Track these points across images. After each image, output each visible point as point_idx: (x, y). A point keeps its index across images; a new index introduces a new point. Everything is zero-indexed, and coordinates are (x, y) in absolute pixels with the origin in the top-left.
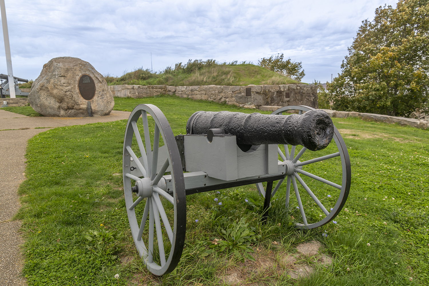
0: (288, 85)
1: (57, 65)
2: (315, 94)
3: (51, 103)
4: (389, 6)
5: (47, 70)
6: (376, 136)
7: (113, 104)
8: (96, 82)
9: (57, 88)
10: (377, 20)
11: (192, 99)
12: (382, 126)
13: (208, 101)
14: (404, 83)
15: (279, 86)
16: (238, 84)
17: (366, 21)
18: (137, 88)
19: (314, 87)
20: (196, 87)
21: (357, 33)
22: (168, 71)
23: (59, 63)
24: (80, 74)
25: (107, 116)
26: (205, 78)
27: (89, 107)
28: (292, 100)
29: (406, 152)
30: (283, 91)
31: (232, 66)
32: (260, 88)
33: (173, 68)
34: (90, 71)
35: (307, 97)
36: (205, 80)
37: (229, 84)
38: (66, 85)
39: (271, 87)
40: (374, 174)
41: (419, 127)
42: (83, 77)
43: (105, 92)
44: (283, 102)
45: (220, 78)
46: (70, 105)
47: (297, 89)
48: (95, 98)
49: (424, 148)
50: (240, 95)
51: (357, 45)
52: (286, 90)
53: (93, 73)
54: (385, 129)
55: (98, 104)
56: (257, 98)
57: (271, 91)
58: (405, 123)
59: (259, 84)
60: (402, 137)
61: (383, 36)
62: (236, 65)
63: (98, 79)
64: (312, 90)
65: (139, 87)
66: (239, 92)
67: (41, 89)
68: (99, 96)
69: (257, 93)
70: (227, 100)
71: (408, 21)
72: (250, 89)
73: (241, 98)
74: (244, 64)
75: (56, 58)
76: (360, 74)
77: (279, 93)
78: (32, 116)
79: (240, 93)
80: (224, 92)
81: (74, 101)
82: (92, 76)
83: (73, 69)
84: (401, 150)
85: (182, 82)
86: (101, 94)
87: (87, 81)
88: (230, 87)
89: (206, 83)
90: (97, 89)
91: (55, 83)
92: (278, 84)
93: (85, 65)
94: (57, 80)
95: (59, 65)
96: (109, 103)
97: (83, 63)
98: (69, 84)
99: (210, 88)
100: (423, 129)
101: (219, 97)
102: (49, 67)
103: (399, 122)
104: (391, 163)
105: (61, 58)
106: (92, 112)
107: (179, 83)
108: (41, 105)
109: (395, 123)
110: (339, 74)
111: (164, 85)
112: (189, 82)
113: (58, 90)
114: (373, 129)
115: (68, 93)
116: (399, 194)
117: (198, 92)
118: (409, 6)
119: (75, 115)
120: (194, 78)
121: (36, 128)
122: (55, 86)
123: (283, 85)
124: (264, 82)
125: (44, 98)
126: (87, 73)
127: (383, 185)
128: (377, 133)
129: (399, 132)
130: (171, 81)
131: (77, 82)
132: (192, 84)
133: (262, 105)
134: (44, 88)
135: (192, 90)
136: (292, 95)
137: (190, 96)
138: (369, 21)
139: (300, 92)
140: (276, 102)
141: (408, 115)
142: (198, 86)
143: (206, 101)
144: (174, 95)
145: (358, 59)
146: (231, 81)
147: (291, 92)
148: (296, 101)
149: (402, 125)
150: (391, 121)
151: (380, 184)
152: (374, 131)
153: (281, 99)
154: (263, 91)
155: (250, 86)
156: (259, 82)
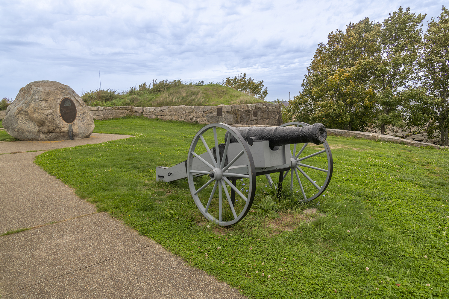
0: (255, 104)
1: (37, 89)
2: (279, 112)
3: (30, 127)
4: (339, 31)
5: (25, 94)
6: (338, 147)
7: (93, 126)
8: (77, 105)
9: (37, 112)
10: (330, 43)
11: (162, 120)
12: (342, 139)
13: (179, 121)
14: (358, 100)
15: (248, 106)
16: (208, 104)
17: (322, 44)
18: (102, 110)
19: (278, 105)
20: (165, 108)
21: (314, 55)
22: (132, 92)
23: (39, 87)
24: (62, 97)
25: (88, 138)
26: (174, 98)
27: (70, 130)
28: (260, 118)
29: (363, 158)
30: (251, 110)
31: (199, 87)
32: (230, 107)
33: (138, 88)
34: (71, 94)
35: (273, 116)
36: (174, 100)
37: (200, 105)
38: (47, 109)
39: (240, 106)
40: (342, 173)
41: (372, 139)
42: (65, 100)
43: (86, 115)
44: (251, 121)
45: (189, 99)
46: (51, 128)
47: (263, 108)
48: (76, 121)
49: (376, 154)
50: (211, 115)
51: (315, 66)
52: (253, 109)
53: (74, 96)
54: (344, 142)
55: (79, 127)
56: (228, 118)
57: (240, 110)
58: (360, 136)
59: (229, 104)
60: (359, 147)
61: (336, 58)
62: (202, 85)
63: (79, 102)
64: (277, 109)
65: (104, 108)
66: (210, 111)
67: (18, 113)
68: (80, 118)
69: (228, 112)
70: (199, 119)
71: (357, 45)
72: (221, 108)
73: (212, 117)
74: (211, 85)
75: (35, 82)
76: (319, 93)
77: (248, 112)
78: (7, 141)
79: (211, 113)
80: (195, 112)
81: (56, 124)
82: (73, 99)
83: (54, 93)
84: (359, 156)
85: (149, 103)
86: (82, 116)
87: (68, 104)
88: (201, 107)
89: (175, 104)
90: (77, 113)
91: (36, 107)
92: (246, 103)
93: (65, 89)
94: (37, 104)
95: (39, 88)
96: (90, 125)
97: (63, 86)
98: (51, 108)
99: (180, 108)
100: (375, 141)
101: (190, 117)
102: (27, 91)
103: (355, 135)
104: (352, 165)
105: (39, 82)
106: (73, 135)
107: (147, 104)
108: (18, 130)
109: (352, 136)
110: (300, 93)
111: (131, 106)
112: (157, 102)
113: (39, 114)
114: (335, 142)
115: (49, 117)
116: (360, 183)
117: (167, 113)
118: (356, 33)
119: (56, 139)
120: (162, 99)
121: (27, 152)
122: (35, 110)
123: (250, 104)
124: (233, 102)
125: (22, 122)
126: (68, 96)
127: (349, 178)
128: (339, 145)
129: (356, 143)
130: (138, 102)
131: (58, 106)
132: (161, 105)
133: (232, 124)
134: (22, 112)
135: (161, 111)
136: (259, 113)
137: (159, 117)
138: (324, 45)
139: (266, 110)
140: (245, 120)
141: (362, 130)
142: (168, 107)
143: (177, 122)
144: (141, 116)
145: (317, 79)
146: (202, 102)
147: (258, 111)
148: (263, 119)
149: (358, 138)
150: (349, 135)
151: (347, 178)
152: (336, 144)
153: (249, 118)
154: (233, 110)
155: (221, 106)
156: (229, 102)
